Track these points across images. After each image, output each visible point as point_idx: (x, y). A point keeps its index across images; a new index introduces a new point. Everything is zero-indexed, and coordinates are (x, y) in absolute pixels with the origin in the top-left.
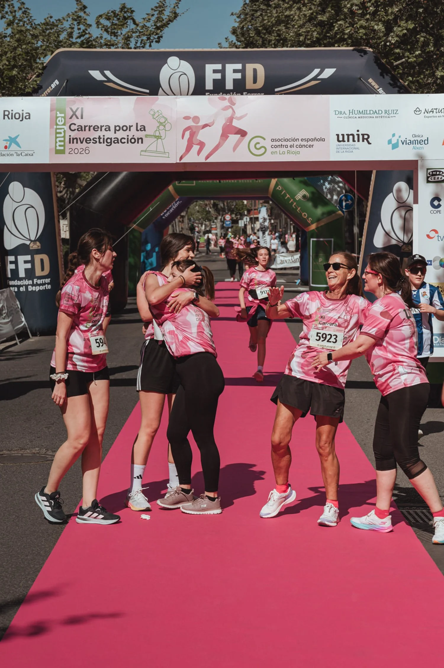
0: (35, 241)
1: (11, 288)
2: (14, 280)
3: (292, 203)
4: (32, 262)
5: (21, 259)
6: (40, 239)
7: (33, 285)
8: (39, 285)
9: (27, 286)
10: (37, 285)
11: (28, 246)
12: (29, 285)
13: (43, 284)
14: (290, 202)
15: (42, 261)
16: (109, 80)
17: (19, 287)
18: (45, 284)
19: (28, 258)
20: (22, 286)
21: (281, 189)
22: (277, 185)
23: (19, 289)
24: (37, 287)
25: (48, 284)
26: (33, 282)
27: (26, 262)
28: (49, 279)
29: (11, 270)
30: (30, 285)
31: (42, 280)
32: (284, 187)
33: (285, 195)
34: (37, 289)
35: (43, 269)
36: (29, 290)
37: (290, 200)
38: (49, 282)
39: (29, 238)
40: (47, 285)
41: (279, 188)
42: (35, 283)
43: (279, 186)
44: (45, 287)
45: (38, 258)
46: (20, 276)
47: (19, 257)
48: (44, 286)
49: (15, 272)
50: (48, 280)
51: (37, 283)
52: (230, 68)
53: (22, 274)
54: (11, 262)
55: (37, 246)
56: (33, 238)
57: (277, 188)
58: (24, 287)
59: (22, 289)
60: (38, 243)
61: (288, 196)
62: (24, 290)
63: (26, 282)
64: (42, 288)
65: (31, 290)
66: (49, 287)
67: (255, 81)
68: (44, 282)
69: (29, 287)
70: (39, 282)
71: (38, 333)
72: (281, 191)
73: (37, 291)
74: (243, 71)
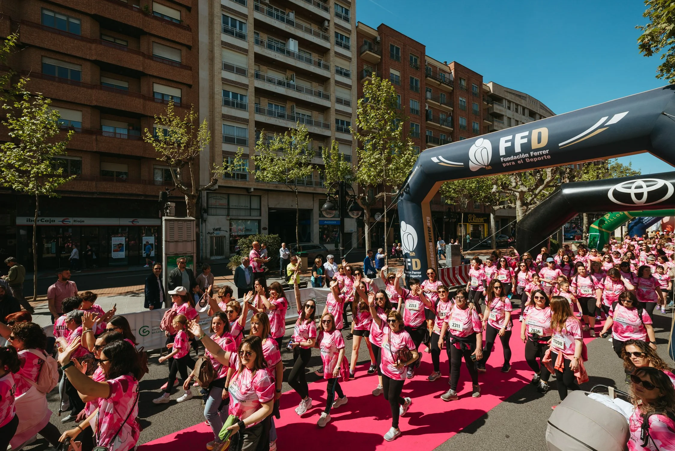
0: (412, 252)
4: (411, 262)
6: (415, 251)
8: (415, 275)
11: (410, 254)
13: (417, 275)
15: (416, 262)
16: (441, 161)
19: (409, 260)
27: (408, 262)
30: (411, 274)
35: (416, 267)
39: (409, 250)
40: (419, 275)
42: (413, 273)
45: (414, 260)
46: (407, 269)
50: (420, 273)
52: (518, 136)
55: (413, 254)
56: (411, 250)
58: (408, 275)
60: (414, 253)
64: (416, 276)
66: (421, 276)
67: (539, 141)
70: (415, 273)
74: (529, 137)
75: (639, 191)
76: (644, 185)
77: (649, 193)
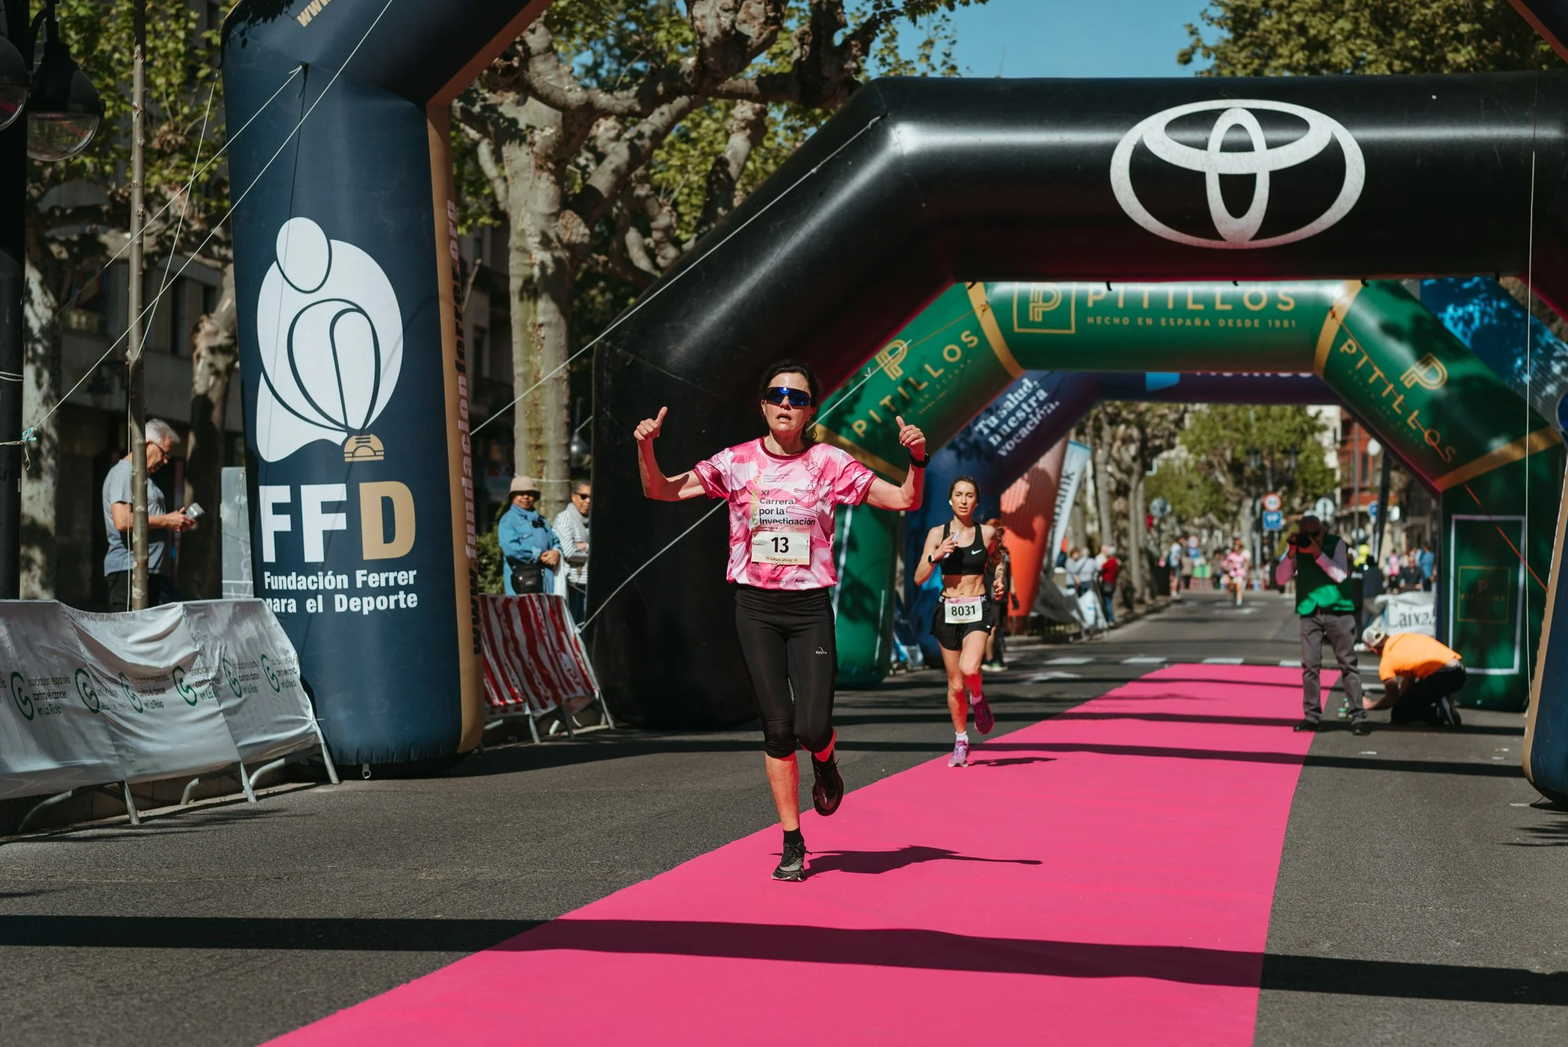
0: (362, 432)
1: (276, 600)
2: (287, 574)
3: (1392, 398)
4: (350, 506)
5: (313, 495)
6: (382, 426)
7: (352, 592)
8: (376, 592)
9: (329, 596)
10: (366, 591)
11: (339, 450)
12: (336, 591)
13: (388, 591)
14: (1384, 394)
15: (387, 504)
17: (301, 596)
18: (396, 589)
19: (337, 492)
20: (314, 594)
21: (1354, 350)
22: (1342, 336)
23: (301, 605)
24: (365, 600)
25: (408, 589)
26: (352, 580)
27: (328, 507)
28: (413, 573)
29: (277, 534)
30: (342, 591)
31: (383, 576)
32: (1365, 343)
33: (1368, 370)
34: (367, 605)
35: (389, 536)
36: (338, 609)
37: (1386, 386)
38: (412, 582)
39: (343, 423)
40: (402, 595)
41: (1350, 347)
42: (359, 585)
43: (1350, 341)
44: (397, 602)
45: (371, 494)
46: (308, 559)
47: (305, 489)
48: (393, 598)
49: (290, 543)
50: (407, 577)
51: (365, 583)
53: (314, 551)
54: (278, 509)
55: (371, 450)
56: (356, 423)
57: (1342, 344)
58: (320, 597)
59: (311, 606)
60: (376, 443)
61: (1378, 373)
62: (321, 610)
63: (330, 581)
64: (383, 603)
65: (344, 609)
66: (412, 600)
68: (392, 583)
69: (337, 597)
70: (375, 580)
71: (366, 768)
72: (1355, 358)
73: (366, 612)
75: (1237, 164)
76: (1256, 133)
77: (1275, 176)
